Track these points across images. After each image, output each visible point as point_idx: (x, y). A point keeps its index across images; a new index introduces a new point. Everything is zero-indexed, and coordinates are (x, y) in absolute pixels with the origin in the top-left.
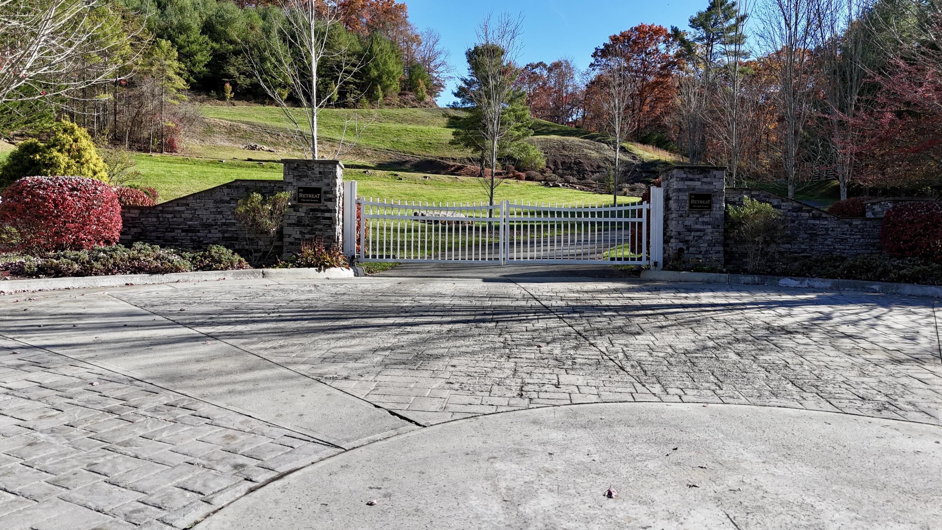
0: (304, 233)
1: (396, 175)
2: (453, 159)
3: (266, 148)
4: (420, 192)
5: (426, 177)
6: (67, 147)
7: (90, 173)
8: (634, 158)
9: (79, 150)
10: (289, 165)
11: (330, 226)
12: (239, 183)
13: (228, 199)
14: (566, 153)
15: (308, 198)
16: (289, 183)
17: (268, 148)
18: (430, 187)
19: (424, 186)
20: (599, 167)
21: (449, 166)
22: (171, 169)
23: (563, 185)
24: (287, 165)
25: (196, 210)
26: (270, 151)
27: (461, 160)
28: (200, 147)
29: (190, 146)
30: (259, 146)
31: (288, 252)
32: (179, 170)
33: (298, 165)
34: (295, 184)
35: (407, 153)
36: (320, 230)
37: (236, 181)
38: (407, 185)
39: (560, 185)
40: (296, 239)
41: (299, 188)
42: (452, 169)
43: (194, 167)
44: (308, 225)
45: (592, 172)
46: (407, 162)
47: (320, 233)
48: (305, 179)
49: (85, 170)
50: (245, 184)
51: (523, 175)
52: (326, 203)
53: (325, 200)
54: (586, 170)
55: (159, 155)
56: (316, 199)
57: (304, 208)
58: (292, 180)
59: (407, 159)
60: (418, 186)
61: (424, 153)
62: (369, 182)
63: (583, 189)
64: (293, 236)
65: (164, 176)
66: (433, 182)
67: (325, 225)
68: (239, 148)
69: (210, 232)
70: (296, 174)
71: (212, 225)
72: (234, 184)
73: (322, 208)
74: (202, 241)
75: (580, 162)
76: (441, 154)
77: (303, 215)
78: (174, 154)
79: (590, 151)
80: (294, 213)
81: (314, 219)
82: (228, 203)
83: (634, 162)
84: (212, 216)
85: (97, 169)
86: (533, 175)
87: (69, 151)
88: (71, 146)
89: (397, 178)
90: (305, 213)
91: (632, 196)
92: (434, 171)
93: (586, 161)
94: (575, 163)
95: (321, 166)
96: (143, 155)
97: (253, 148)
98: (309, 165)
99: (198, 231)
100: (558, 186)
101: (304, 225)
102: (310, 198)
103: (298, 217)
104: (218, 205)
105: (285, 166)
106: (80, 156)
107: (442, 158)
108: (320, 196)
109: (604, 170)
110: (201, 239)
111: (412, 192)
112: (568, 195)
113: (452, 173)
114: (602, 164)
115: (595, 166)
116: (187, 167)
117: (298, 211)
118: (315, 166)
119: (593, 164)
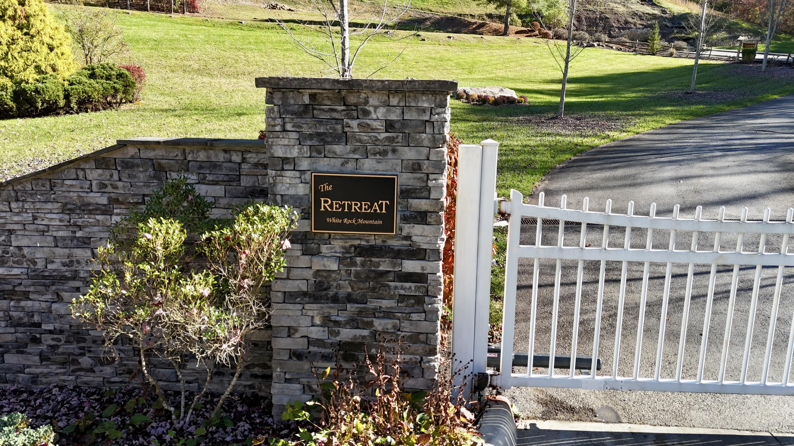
0: (337, 323)
1: (418, 35)
2: (471, 15)
3: (287, 7)
4: (447, 55)
5: (450, 37)
6: (10, 12)
7: (45, 49)
8: (664, 12)
9: (27, 17)
10: (285, 98)
11: (419, 301)
12: (132, 151)
13: (104, 200)
14: (590, 7)
15: (350, 215)
16: (285, 160)
17: (288, 8)
18: (455, 49)
19: (449, 48)
20: (626, 22)
21: (470, 24)
22: (187, 33)
23: (599, 45)
24: (277, 96)
25: (11, 232)
26: (290, 10)
27: (480, 16)
28: (222, 7)
29: (213, 6)
30: (280, 5)
31: (287, 381)
32: (195, 33)
33: (313, 97)
34: (305, 164)
35: (425, 9)
36: (388, 314)
37: (122, 144)
38: (431, 47)
39: (595, 44)
40: (310, 342)
41: (319, 180)
42: (474, 26)
43: (212, 30)
44: (349, 299)
45: (619, 28)
46: (426, 19)
47: (388, 324)
48: (338, 149)
49: (36, 44)
50: (151, 154)
51: (551, 33)
52: (407, 229)
53: (405, 219)
54: (613, 26)
55: (181, 15)
56: (375, 216)
57: (338, 245)
58: (295, 152)
59: (427, 16)
60: (443, 48)
61: (442, 10)
62: (392, 44)
63: (620, 50)
64: (303, 331)
65: (178, 40)
66: (458, 43)
67: (402, 298)
68: (260, 7)
69: (59, 299)
70: (306, 130)
71: (64, 279)
72: (118, 155)
73: (395, 243)
74: (39, 325)
75: (607, 18)
76: (459, 11)
77: (334, 267)
78: (196, 14)
79: (617, 5)
80: (304, 261)
81: (368, 278)
82: (104, 213)
83: (664, 15)
84: (59, 251)
85: (54, 43)
86: (561, 33)
87: (13, 18)
88: (15, 11)
89: (420, 38)
90: (341, 260)
91: (680, 57)
92: (455, 29)
93: (613, 16)
94: (601, 19)
95: (394, 101)
96: (163, 17)
97: (274, 7)
98: (352, 99)
99: (26, 296)
100: (593, 46)
101: (335, 299)
102: (357, 215)
103: (318, 272)
104: (75, 218)
105: (269, 100)
106: (28, 26)
107: (460, 15)
108: (390, 208)
109: (632, 26)
110: (36, 318)
111: (438, 56)
112: (608, 56)
113: (474, 32)
114: (630, 20)
115: (622, 21)
116: (204, 30)
117: (317, 253)
118: (373, 101)
119: (620, 19)
